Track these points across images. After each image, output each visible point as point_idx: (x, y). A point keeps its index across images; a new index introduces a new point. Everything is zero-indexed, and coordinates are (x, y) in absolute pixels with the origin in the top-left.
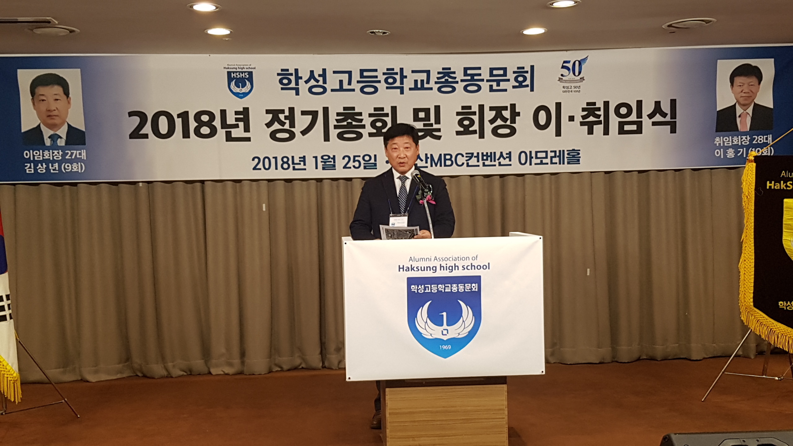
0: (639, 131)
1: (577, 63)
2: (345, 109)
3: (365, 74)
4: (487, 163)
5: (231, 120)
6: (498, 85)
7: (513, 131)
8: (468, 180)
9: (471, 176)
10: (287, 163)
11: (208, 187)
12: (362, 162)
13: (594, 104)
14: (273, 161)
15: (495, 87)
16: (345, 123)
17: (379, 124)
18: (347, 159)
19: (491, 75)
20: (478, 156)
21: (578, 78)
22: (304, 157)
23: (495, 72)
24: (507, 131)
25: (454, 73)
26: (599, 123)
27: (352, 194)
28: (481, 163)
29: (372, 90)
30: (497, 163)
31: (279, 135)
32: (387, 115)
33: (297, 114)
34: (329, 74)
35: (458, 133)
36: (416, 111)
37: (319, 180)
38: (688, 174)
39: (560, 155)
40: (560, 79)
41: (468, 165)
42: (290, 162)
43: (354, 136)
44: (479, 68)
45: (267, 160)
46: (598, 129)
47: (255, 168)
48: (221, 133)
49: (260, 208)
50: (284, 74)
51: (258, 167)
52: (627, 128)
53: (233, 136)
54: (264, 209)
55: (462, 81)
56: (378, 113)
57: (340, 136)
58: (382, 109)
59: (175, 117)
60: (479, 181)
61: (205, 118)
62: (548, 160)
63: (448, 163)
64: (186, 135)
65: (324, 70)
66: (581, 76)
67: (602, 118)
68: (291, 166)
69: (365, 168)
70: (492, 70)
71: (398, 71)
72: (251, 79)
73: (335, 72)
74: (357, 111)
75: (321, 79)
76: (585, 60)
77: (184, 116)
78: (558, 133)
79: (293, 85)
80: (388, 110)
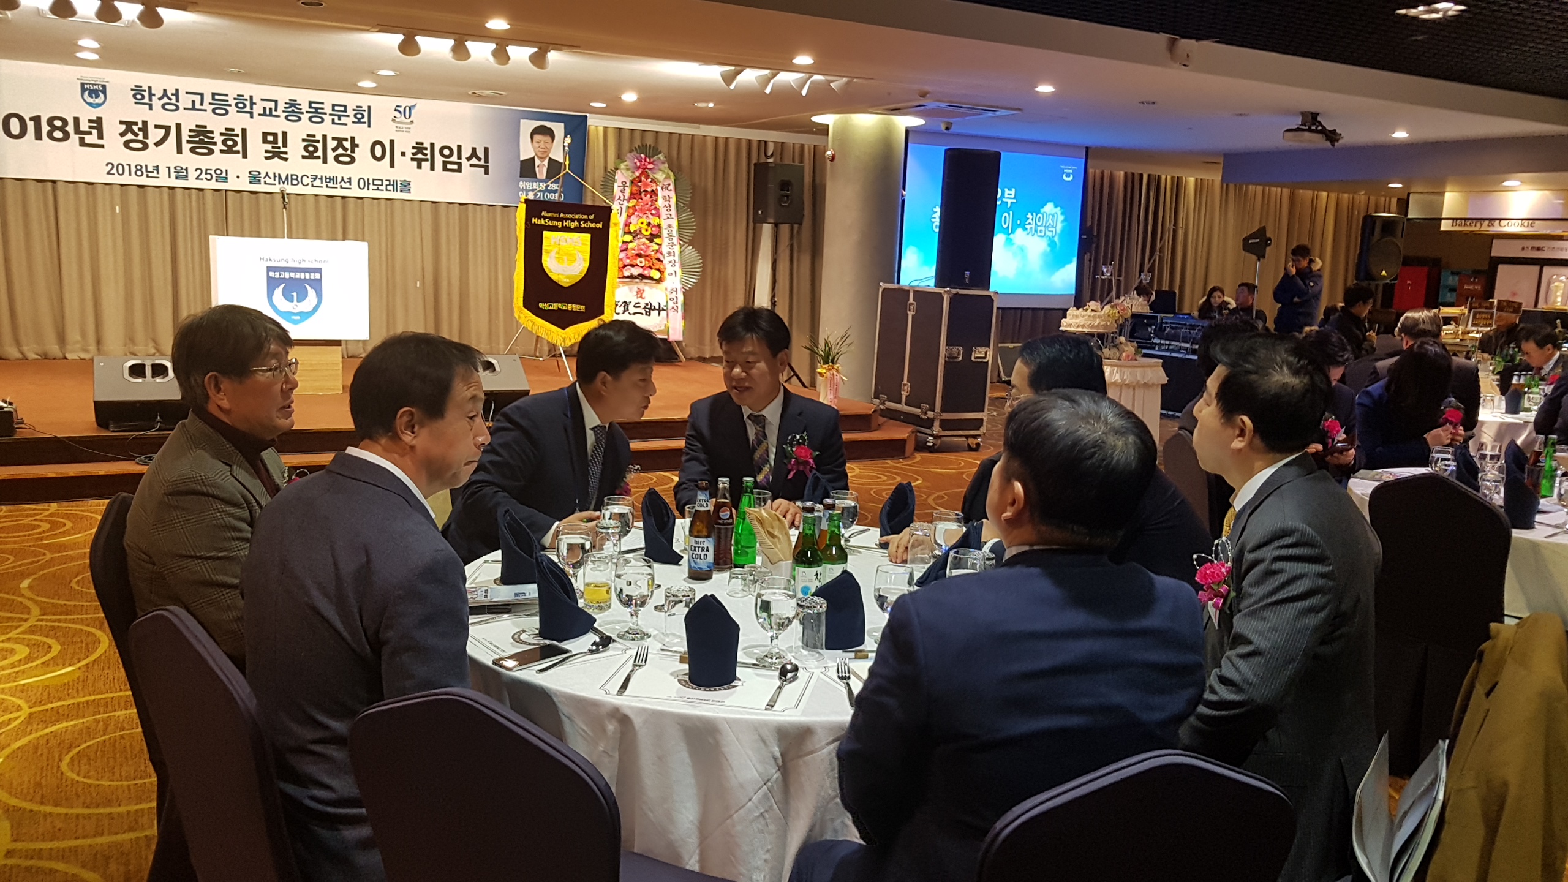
0: (459, 170)
1: (407, 109)
2: (197, 126)
3: (217, 97)
4: (330, 185)
5: (84, 127)
6: (339, 119)
7: (353, 160)
8: (312, 199)
9: (316, 195)
10: (141, 170)
11: (59, 185)
12: (214, 175)
13: (422, 144)
14: (127, 168)
15: (337, 121)
16: (197, 139)
17: (230, 143)
18: (199, 171)
19: (333, 110)
20: (321, 179)
21: (409, 121)
22: (157, 167)
23: (337, 108)
24: (347, 159)
25: (300, 105)
26: (427, 160)
27: (204, 204)
28: (324, 184)
29: (223, 112)
30: (338, 186)
31: (132, 145)
32: (237, 135)
33: (151, 127)
34: (181, 95)
35: (304, 157)
36: (265, 135)
37: (172, 188)
38: (499, 209)
39: (393, 184)
40: (393, 120)
41: (313, 186)
42: (144, 170)
43: (206, 151)
44: (323, 103)
45: (120, 167)
46: (426, 165)
47: (108, 173)
48: (74, 138)
49: (113, 209)
50: (137, 91)
51: (112, 172)
52: (449, 166)
53: (87, 141)
54: (117, 211)
55: (307, 112)
56: (229, 133)
57: (192, 150)
58: (233, 130)
59: (27, 119)
60: (322, 200)
61: (58, 123)
62: (383, 188)
63: (295, 182)
64: (39, 137)
65: (177, 90)
66: (411, 119)
67: (429, 157)
68: (145, 174)
69: (217, 180)
70: (334, 105)
71: (248, 98)
72: (104, 92)
73: (187, 93)
74: (208, 129)
75: (174, 98)
76: (415, 106)
77: (37, 120)
78: (392, 165)
79: (146, 100)
80: (238, 131)
